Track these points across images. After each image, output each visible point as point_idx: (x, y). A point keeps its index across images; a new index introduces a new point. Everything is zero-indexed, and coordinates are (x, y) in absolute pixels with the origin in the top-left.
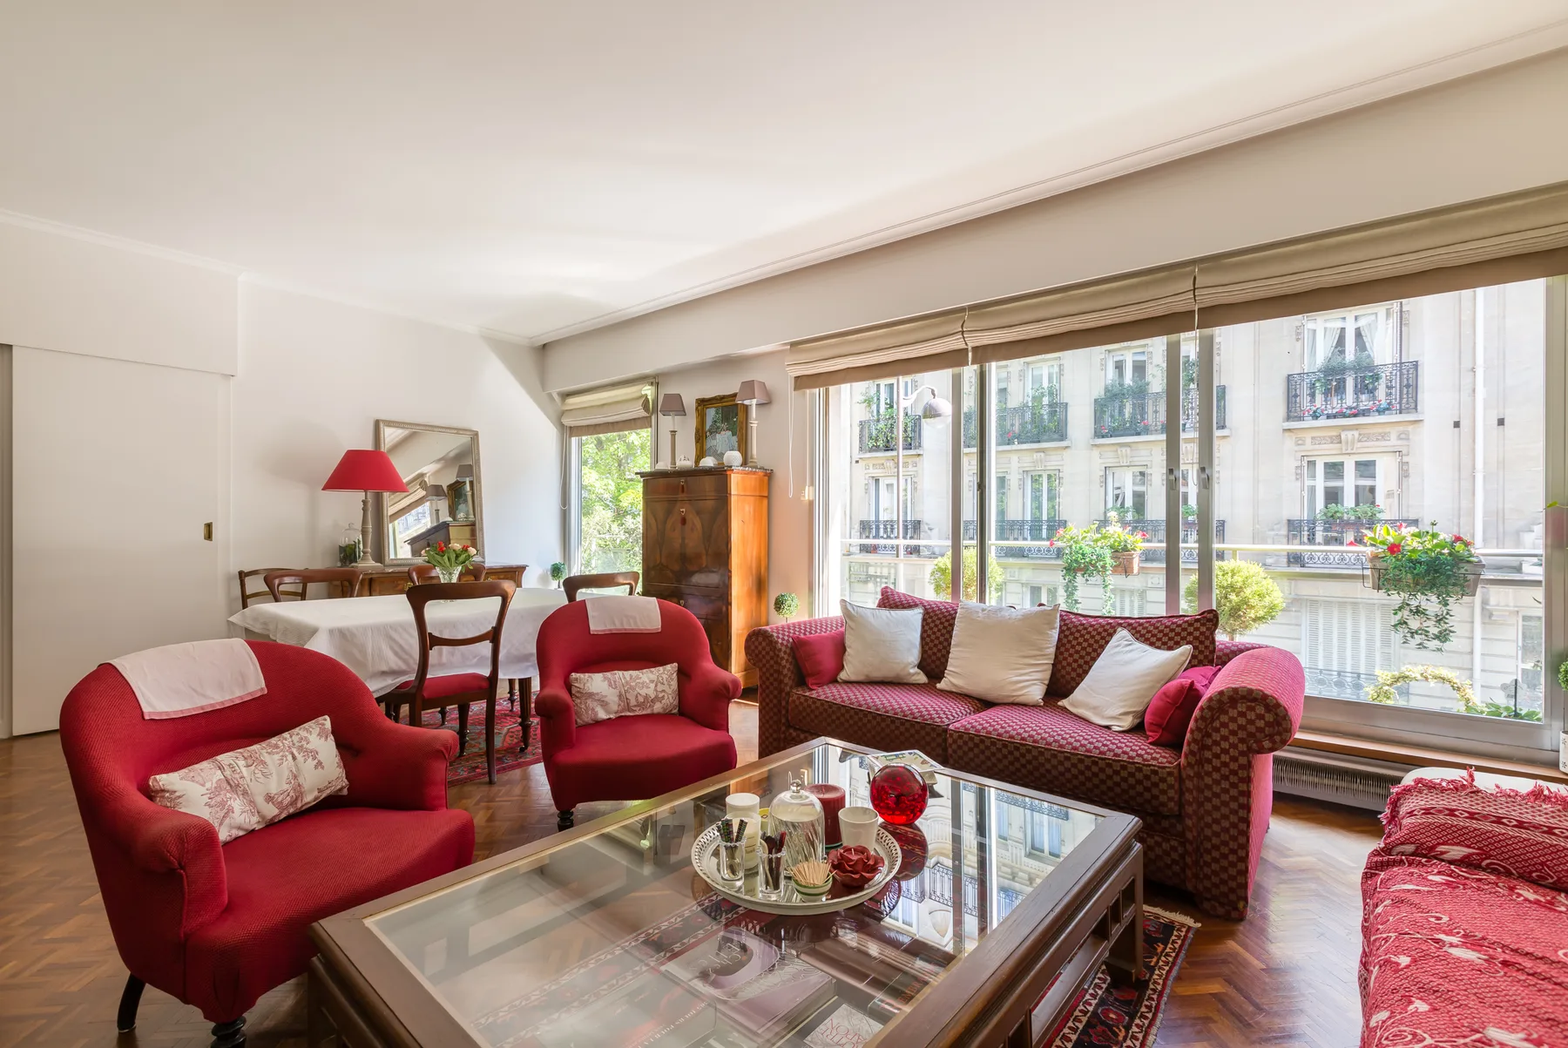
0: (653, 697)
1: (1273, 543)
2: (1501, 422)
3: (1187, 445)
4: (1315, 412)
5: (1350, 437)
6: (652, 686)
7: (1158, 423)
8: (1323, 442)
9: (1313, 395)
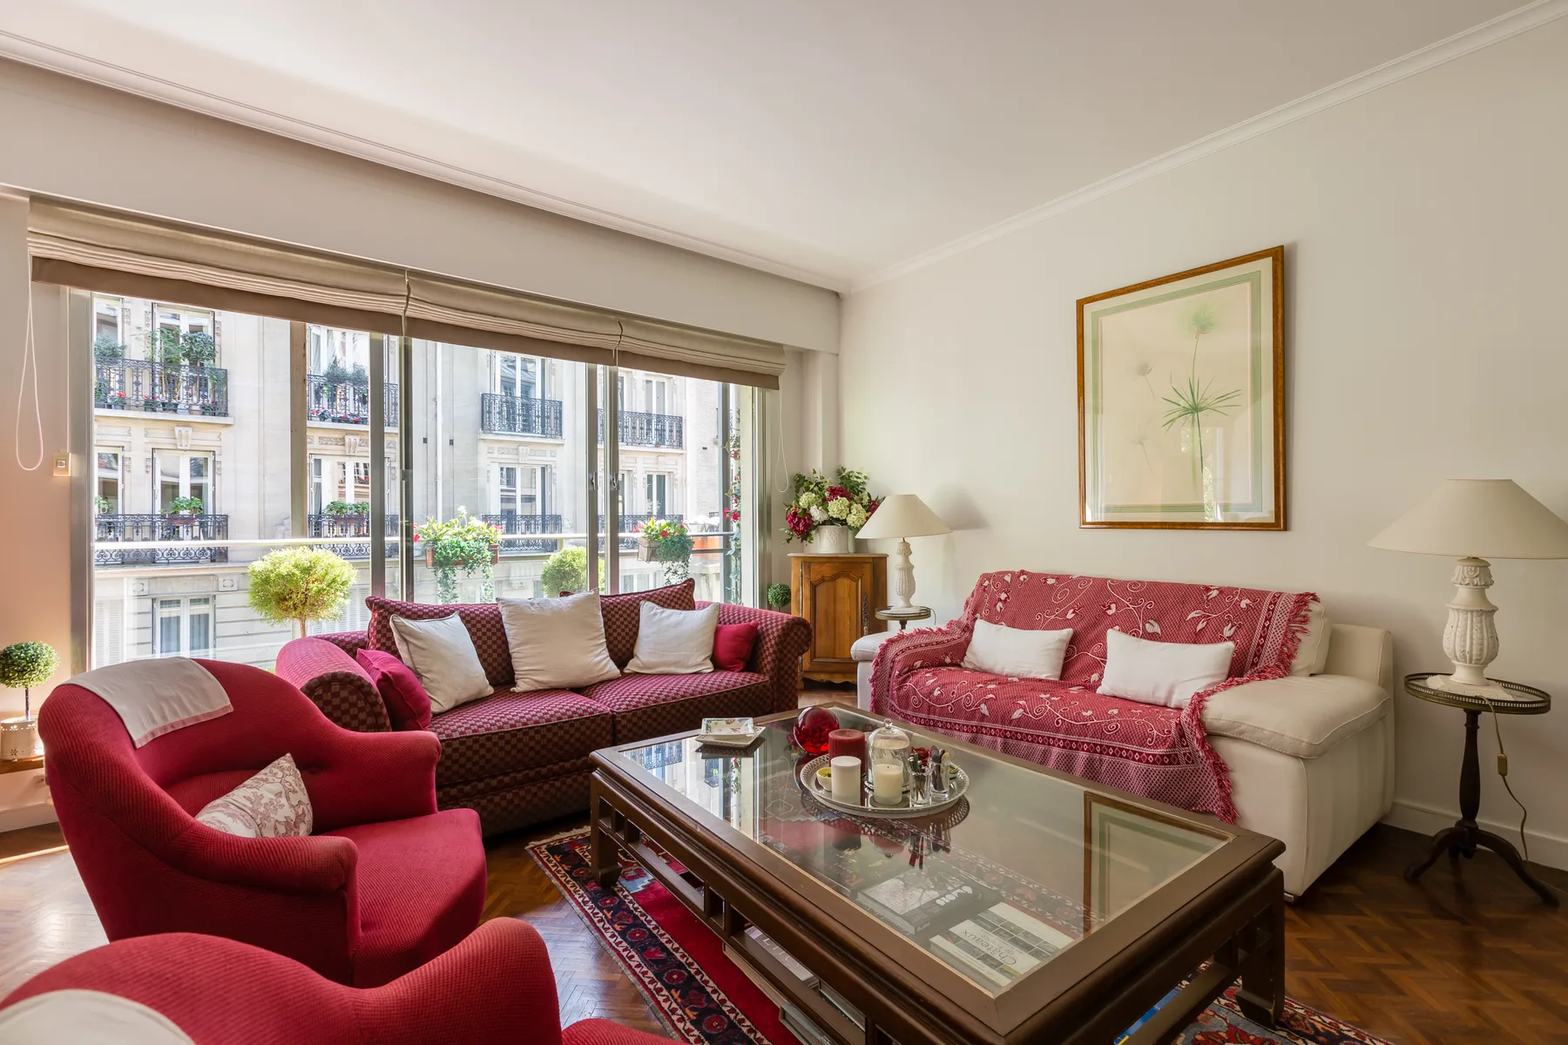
0: (293, 817)
1: (284, 538)
2: (451, 442)
3: (181, 428)
4: (323, 414)
5: (353, 440)
6: (283, 801)
7: (140, 398)
8: (330, 442)
9: (318, 397)
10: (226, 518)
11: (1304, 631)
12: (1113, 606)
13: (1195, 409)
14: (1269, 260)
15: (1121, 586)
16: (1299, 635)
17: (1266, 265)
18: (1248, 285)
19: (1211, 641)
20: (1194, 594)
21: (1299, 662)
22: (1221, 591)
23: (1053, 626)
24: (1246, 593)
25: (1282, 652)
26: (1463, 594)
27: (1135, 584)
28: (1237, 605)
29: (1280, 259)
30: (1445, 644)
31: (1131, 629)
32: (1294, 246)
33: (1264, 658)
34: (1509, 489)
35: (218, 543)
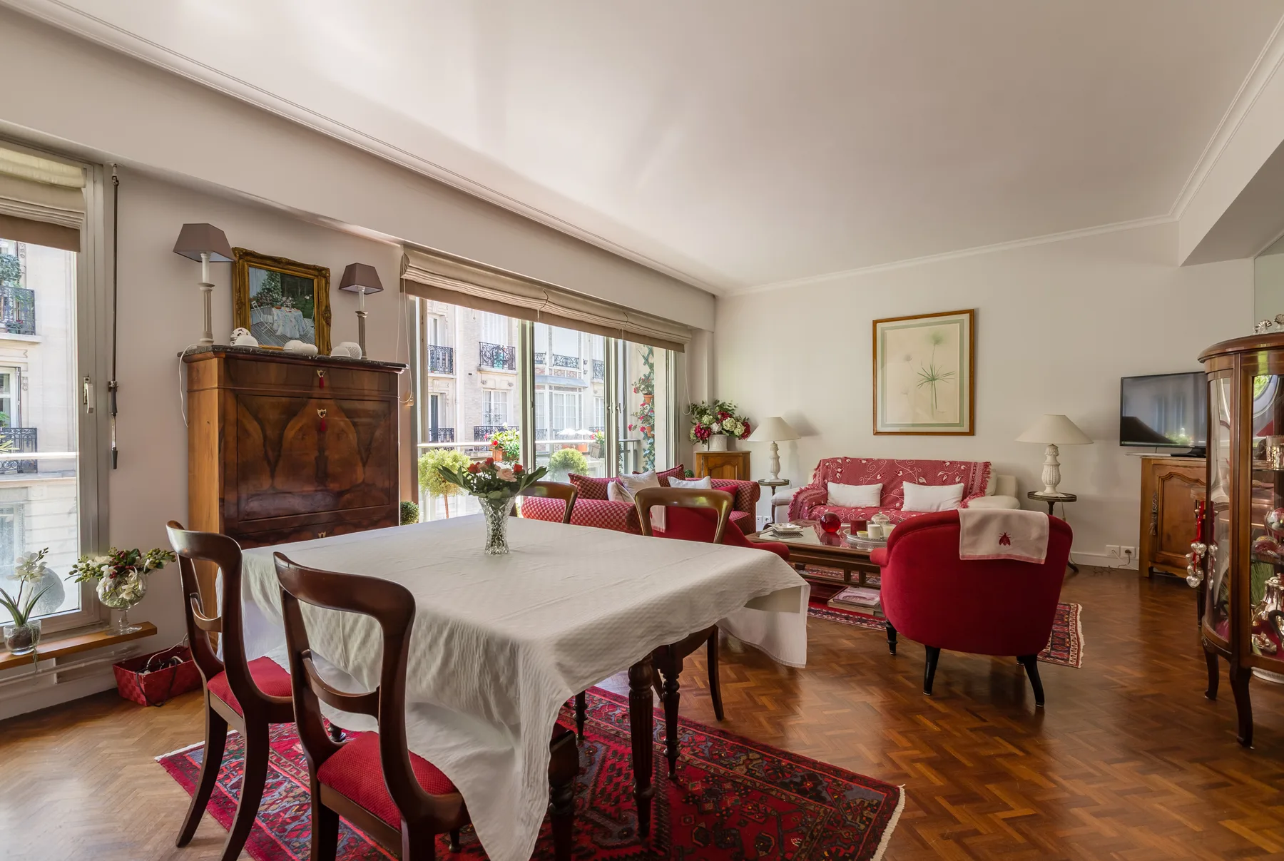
10: (35, 430)
11: (989, 477)
12: (901, 472)
13: (933, 379)
14: (968, 315)
15: (903, 462)
16: (987, 479)
17: (966, 317)
18: (958, 325)
19: (950, 484)
20: (939, 465)
21: (988, 490)
22: (951, 463)
23: (870, 483)
24: (962, 463)
25: (981, 487)
26: (1049, 459)
27: (910, 461)
28: (960, 467)
29: (972, 314)
30: (1043, 478)
31: (912, 480)
32: (978, 309)
33: (974, 490)
34: (1064, 418)
35: (27, 455)
